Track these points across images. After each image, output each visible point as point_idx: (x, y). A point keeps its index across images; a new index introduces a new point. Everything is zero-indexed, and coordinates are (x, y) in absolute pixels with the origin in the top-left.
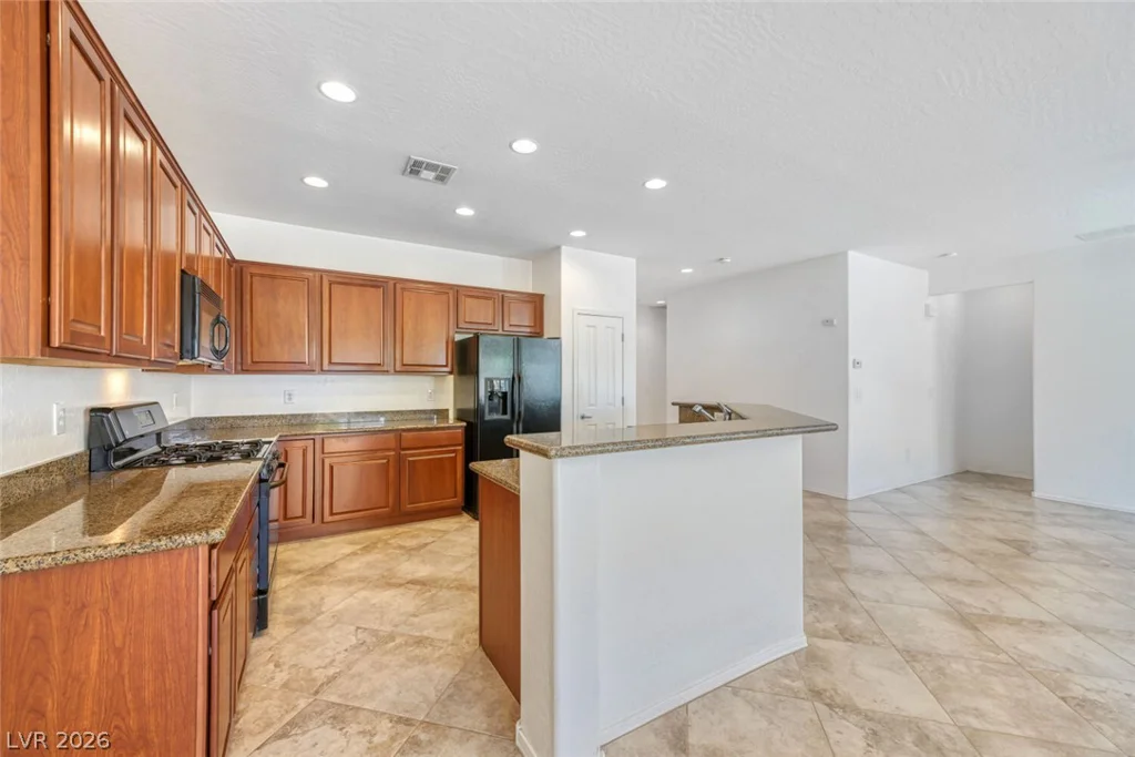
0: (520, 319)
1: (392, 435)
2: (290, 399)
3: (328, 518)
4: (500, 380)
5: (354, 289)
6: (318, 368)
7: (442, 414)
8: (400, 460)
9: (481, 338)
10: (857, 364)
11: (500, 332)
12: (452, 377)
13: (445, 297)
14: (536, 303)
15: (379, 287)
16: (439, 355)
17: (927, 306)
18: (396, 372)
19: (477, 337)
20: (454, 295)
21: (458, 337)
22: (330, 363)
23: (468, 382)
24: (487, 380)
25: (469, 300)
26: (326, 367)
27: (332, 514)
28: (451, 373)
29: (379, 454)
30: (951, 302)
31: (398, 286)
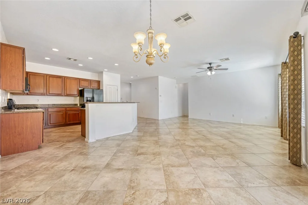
0: (95, 85)
1: (64, 108)
2: (38, 101)
3: (49, 124)
4: (89, 98)
5: (55, 79)
6: (46, 94)
7: (77, 105)
8: (66, 113)
9: (85, 89)
10: (160, 96)
11: (90, 88)
12: (79, 97)
13: (77, 80)
14: (99, 82)
15: (61, 78)
16: (76, 92)
17: (176, 86)
18: (65, 96)
19: (84, 89)
20: (79, 80)
21: (80, 89)
22: (49, 93)
23: (82, 98)
24: (86, 97)
25: (82, 81)
26: (48, 94)
27: (50, 124)
28: (78, 96)
29: (61, 112)
30: (181, 85)
31: (65, 78)
